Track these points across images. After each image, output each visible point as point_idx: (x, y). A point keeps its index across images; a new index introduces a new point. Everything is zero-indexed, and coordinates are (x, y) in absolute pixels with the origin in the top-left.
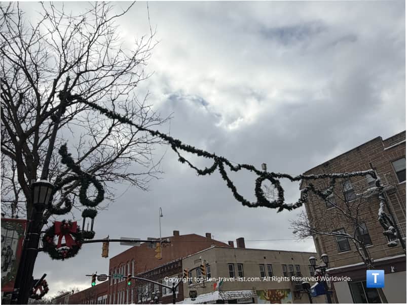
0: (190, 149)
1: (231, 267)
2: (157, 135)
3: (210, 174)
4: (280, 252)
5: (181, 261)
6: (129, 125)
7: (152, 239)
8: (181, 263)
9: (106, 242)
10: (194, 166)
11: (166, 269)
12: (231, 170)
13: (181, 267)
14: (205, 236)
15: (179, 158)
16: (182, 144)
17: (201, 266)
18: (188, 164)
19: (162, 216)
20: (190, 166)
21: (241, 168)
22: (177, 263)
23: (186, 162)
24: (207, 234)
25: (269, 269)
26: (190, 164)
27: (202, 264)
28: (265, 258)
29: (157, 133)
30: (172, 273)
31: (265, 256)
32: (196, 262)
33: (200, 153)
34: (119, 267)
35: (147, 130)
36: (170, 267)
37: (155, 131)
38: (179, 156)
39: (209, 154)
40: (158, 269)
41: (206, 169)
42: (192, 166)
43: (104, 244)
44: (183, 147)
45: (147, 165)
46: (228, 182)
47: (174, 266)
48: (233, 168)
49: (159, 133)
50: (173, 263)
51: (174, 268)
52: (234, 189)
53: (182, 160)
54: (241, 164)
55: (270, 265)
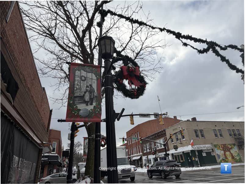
0: (189, 37)
1: (196, 131)
2: (164, 31)
3: (207, 53)
4: (225, 122)
5: (165, 130)
6: (145, 26)
7: (156, 113)
8: (165, 132)
9: (132, 116)
10: (195, 48)
11: (156, 135)
12: (221, 49)
13: (165, 133)
14: (173, 118)
15: (182, 44)
16: (182, 35)
17: (181, 131)
18: (190, 47)
19: (159, 100)
20: (192, 48)
21: (228, 48)
22: (162, 131)
23: (188, 46)
24: (174, 117)
25: (219, 132)
26: (191, 46)
27: (181, 130)
28: (216, 126)
29: (164, 29)
30: (161, 137)
31: (216, 125)
32: (174, 130)
33: (196, 40)
34: (131, 136)
35: (157, 28)
36: (159, 134)
37: (162, 28)
38: (182, 42)
39: (202, 40)
40: (152, 135)
41: (204, 49)
42: (193, 48)
43: (130, 117)
44: (184, 37)
45: (152, 63)
46: (221, 57)
47: (161, 133)
48: (222, 48)
49: (166, 29)
50: (160, 132)
51: (161, 134)
52: (228, 62)
53: (185, 44)
54: (227, 45)
55: (220, 130)
